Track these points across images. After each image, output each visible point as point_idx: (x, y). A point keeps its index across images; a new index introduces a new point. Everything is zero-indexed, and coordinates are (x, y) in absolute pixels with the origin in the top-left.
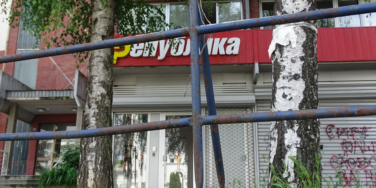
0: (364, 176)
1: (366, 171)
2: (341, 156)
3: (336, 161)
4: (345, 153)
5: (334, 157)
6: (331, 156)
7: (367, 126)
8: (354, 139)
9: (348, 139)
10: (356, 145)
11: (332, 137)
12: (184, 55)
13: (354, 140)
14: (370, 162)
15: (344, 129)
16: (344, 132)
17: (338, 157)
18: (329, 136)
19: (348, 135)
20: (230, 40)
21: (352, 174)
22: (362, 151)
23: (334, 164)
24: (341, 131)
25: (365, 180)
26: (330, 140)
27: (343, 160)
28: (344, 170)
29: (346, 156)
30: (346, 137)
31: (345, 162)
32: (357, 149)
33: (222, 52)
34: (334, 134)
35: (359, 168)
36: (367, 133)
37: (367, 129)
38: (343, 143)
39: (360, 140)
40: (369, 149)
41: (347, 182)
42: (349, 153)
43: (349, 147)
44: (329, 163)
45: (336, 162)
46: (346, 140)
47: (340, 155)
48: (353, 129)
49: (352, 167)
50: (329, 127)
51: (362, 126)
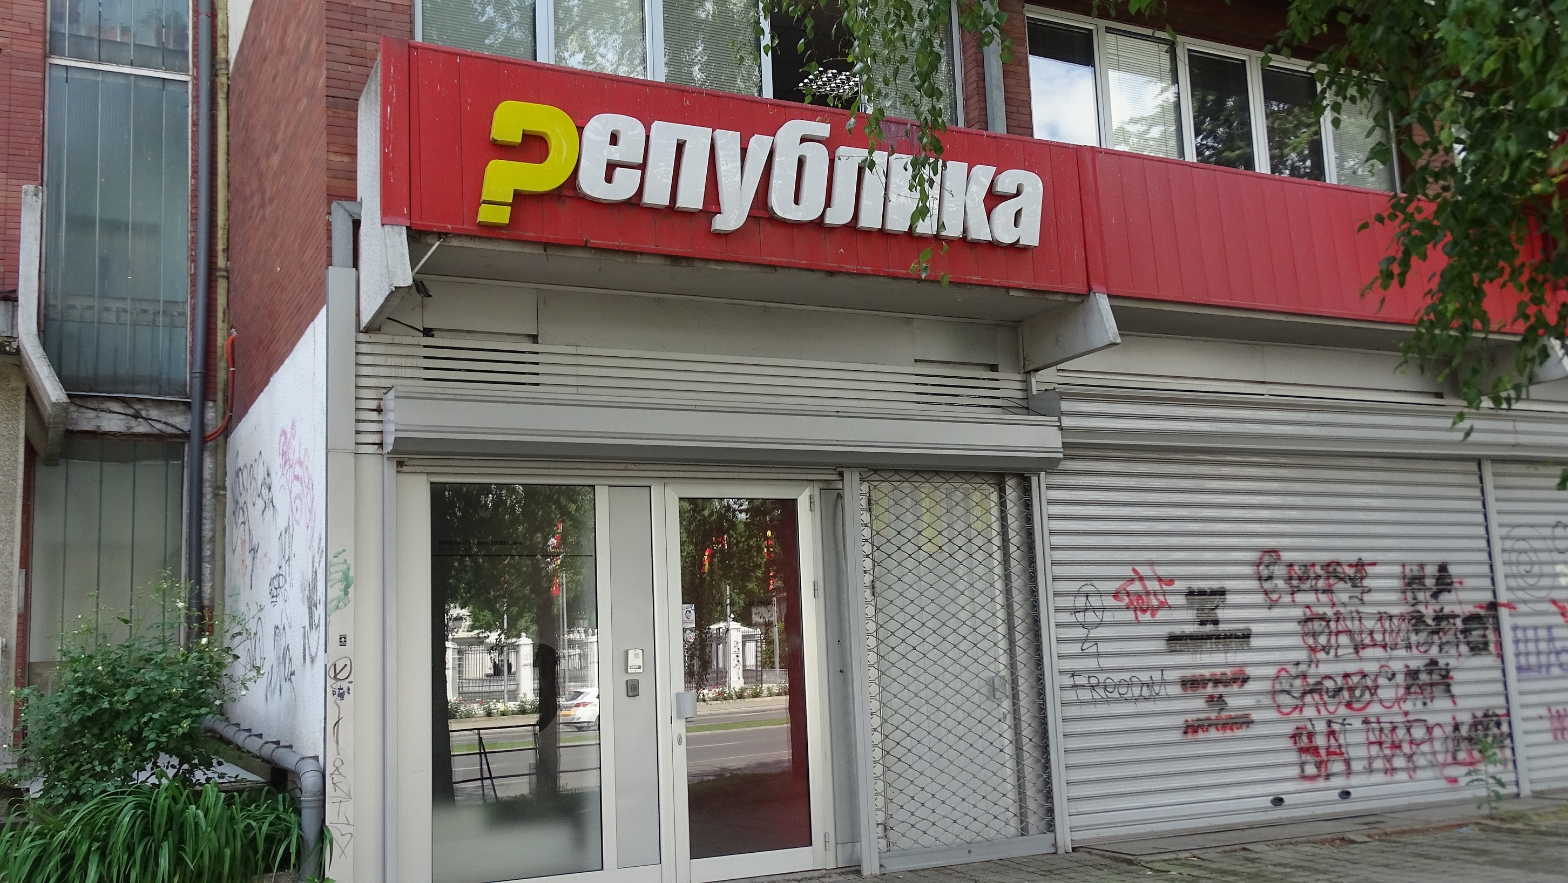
0: (1361, 738)
1: (1366, 722)
2: (1303, 667)
3: (1287, 687)
4: (1310, 656)
5: (1283, 673)
6: (1272, 671)
7: (1366, 557)
8: (1333, 605)
9: (1319, 604)
10: (1340, 628)
11: (1275, 597)
12: (829, 220)
13: (1335, 609)
14: (1377, 687)
15: (1305, 566)
16: (1308, 578)
17: (1293, 670)
18: (1266, 593)
19: (1317, 591)
20: (1007, 182)
21: (1332, 733)
22: (1356, 649)
23: (1283, 699)
24: (1300, 573)
25: (1362, 752)
26: (1270, 607)
27: (1308, 685)
28: (1310, 720)
29: (1313, 670)
30: (1310, 598)
31: (1311, 692)
32: (1344, 639)
33: (979, 232)
34: (1281, 584)
35: (1349, 711)
36: (1367, 583)
37: (1366, 568)
38: (1308, 620)
39: (1349, 609)
40: (1373, 639)
41: (1319, 765)
42: (1321, 655)
43: (1322, 633)
44: (1270, 696)
45: (1288, 693)
46: (1313, 609)
47: (1297, 664)
48: (1331, 569)
49: (1332, 709)
50: (1267, 558)
51: (1353, 557)
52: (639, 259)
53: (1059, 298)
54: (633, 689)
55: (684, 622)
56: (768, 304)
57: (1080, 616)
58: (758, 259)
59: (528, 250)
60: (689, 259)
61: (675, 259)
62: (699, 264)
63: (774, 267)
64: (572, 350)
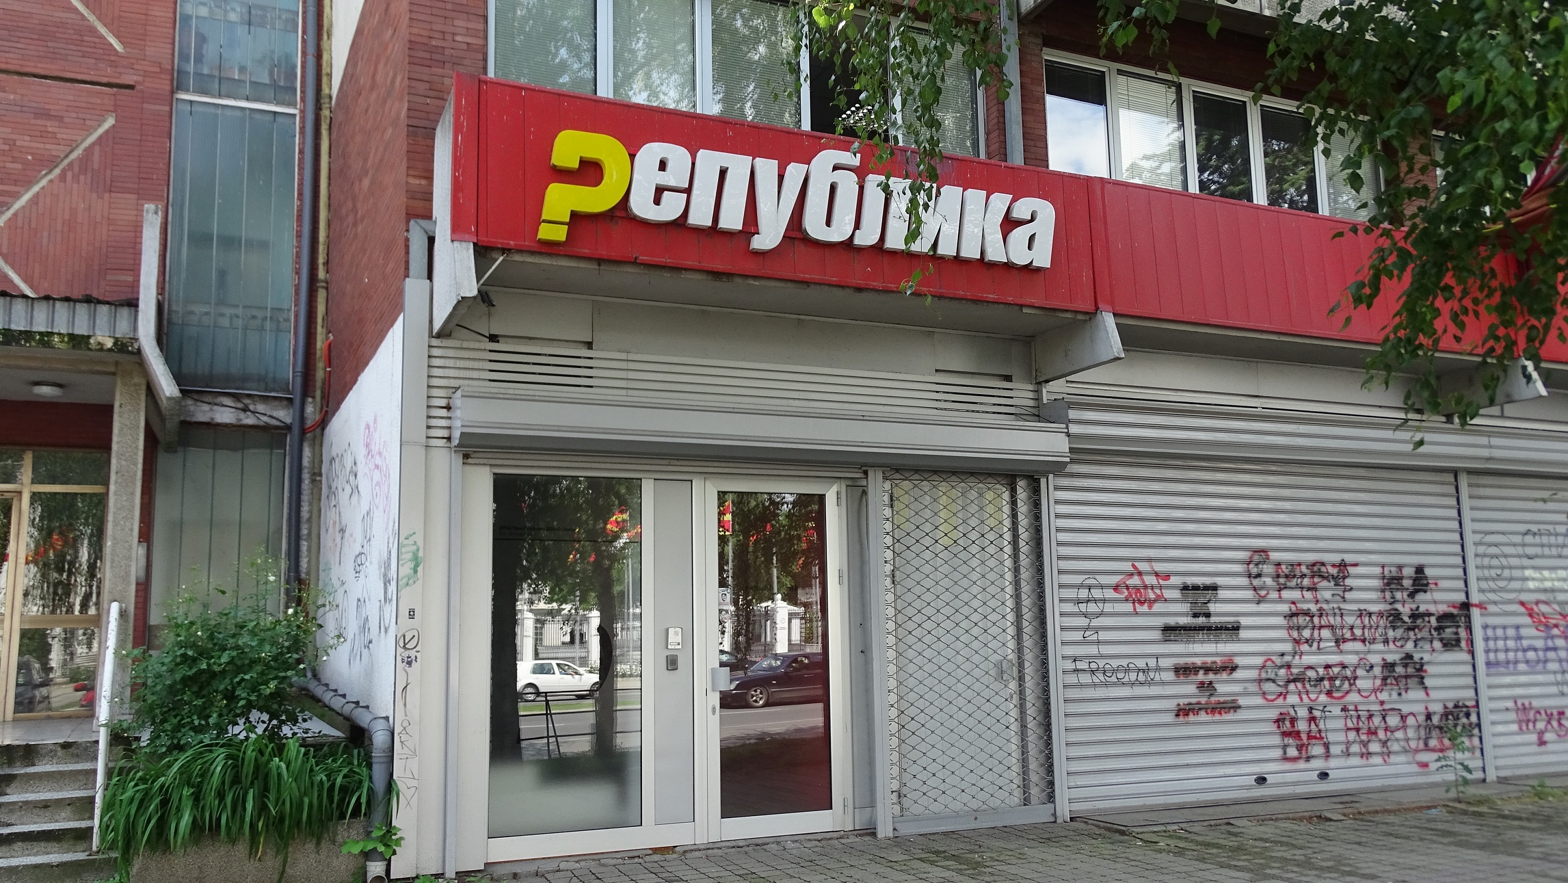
0: (1340, 724)
1: (1344, 709)
2: (1287, 658)
3: (1272, 676)
4: (1294, 648)
5: (1269, 663)
6: (1259, 661)
7: (1349, 558)
8: (1317, 602)
9: (1305, 601)
10: (1323, 623)
11: (1263, 593)
12: (857, 241)
13: (1319, 605)
14: (1356, 678)
15: (1292, 565)
16: (1294, 576)
17: (1278, 660)
18: (1255, 589)
19: (1302, 588)
20: (1023, 208)
21: (1312, 719)
22: (1337, 641)
23: (1270, 687)
24: (1286, 571)
25: (1341, 737)
26: (1258, 602)
27: (1292, 674)
28: (1293, 706)
29: (1297, 660)
30: (1296, 595)
31: (1294, 681)
32: (1326, 633)
33: (996, 254)
34: (1269, 581)
35: (1329, 699)
36: (1348, 582)
37: (1349, 568)
38: (1293, 615)
39: (1331, 606)
40: (1353, 634)
41: (1300, 748)
42: (1305, 647)
43: (1305, 627)
44: (1256, 684)
45: (1274, 681)
46: (1298, 605)
47: (1283, 655)
48: (1315, 569)
49: (1313, 696)
50: (1256, 558)
51: (1336, 558)
52: (684, 275)
53: (1069, 315)
54: (672, 663)
55: (720, 604)
56: (802, 317)
57: (1083, 607)
58: (791, 275)
59: (582, 265)
60: (729, 275)
61: (716, 275)
62: (738, 280)
63: (807, 283)
64: (623, 356)
